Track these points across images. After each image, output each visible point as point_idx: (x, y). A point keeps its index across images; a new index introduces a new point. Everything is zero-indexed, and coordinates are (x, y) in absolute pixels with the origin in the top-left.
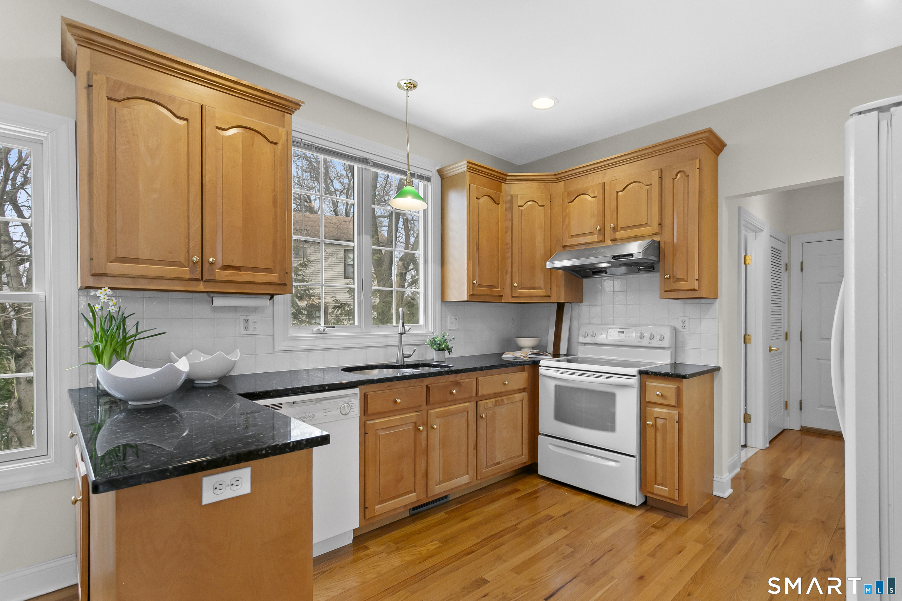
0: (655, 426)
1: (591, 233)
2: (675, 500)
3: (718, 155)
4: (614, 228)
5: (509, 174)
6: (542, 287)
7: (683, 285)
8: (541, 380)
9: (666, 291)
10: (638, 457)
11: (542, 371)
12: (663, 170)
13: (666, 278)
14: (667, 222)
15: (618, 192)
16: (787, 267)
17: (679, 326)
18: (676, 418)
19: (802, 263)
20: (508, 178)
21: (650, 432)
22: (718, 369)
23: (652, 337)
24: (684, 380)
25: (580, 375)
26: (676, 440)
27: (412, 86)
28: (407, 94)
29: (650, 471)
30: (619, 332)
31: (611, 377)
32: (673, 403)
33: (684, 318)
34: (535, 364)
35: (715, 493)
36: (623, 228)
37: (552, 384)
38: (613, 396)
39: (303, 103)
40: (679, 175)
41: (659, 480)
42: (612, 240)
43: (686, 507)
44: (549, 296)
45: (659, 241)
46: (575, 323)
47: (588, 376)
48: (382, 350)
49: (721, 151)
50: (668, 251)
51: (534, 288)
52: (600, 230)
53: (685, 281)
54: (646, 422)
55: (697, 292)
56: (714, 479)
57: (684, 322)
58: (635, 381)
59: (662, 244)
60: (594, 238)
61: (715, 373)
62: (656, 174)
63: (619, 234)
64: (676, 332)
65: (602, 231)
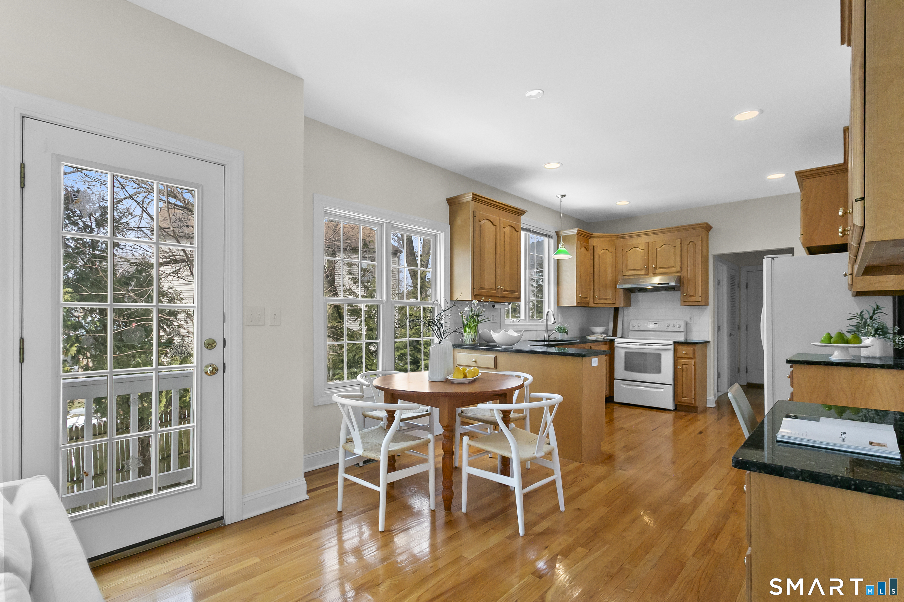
0: (682, 369)
1: (641, 269)
2: (692, 404)
3: (708, 232)
4: (655, 267)
5: (594, 234)
6: (611, 298)
7: (693, 299)
8: (616, 349)
9: (684, 302)
10: (673, 385)
11: (616, 344)
12: (682, 239)
13: (685, 295)
14: (685, 266)
15: (657, 248)
16: (739, 286)
17: (688, 320)
18: (693, 363)
19: (747, 283)
20: (592, 236)
21: (679, 372)
22: (708, 342)
23: (674, 326)
24: (697, 345)
25: (640, 345)
26: (693, 375)
27: (563, 196)
28: (561, 200)
29: (679, 392)
30: (655, 324)
31: (659, 346)
32: (692, 356)
33: (690, 316)
34: (612, 341)
35: (707, 406)
36: (660, 268)
37: (623, 352)
38: (659, 355)
39: (527, 211)
40: (691, 243)
41: (684, 395)
42: (653, 274)
43: (697, 407)
44: (615, 303)
45: (680, 276)
46: (626, 319)
47: (645, 345)
48: (535, 332)
49: (710, 230)
50: (685, 282)
51: (606, 299)
52: (646, 268)
53: (694, 297)
54: (677, 367)
55: (700, 303)
56: (707, 399)
57: (691, 318)
58: (671, 347)
59: (682, 278)
60: (643, 272)
61: (707, 344)
62: (678, 242)
63: (658, 271)
64: (687, 324)
65: (648, 269)
